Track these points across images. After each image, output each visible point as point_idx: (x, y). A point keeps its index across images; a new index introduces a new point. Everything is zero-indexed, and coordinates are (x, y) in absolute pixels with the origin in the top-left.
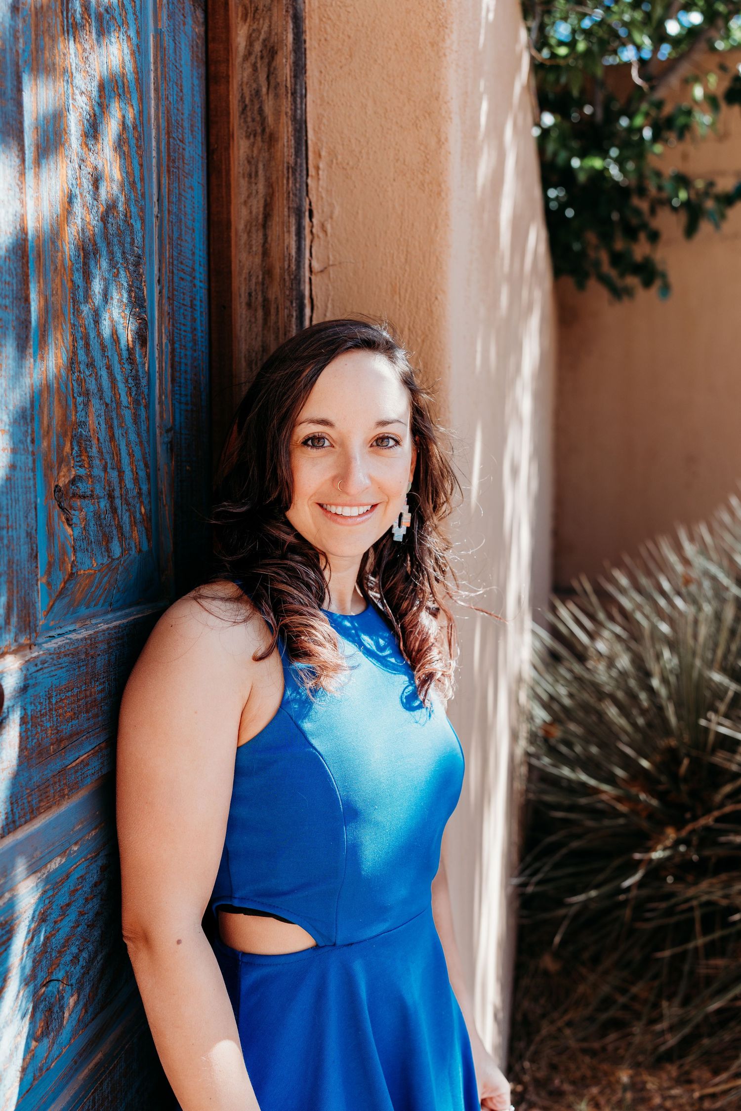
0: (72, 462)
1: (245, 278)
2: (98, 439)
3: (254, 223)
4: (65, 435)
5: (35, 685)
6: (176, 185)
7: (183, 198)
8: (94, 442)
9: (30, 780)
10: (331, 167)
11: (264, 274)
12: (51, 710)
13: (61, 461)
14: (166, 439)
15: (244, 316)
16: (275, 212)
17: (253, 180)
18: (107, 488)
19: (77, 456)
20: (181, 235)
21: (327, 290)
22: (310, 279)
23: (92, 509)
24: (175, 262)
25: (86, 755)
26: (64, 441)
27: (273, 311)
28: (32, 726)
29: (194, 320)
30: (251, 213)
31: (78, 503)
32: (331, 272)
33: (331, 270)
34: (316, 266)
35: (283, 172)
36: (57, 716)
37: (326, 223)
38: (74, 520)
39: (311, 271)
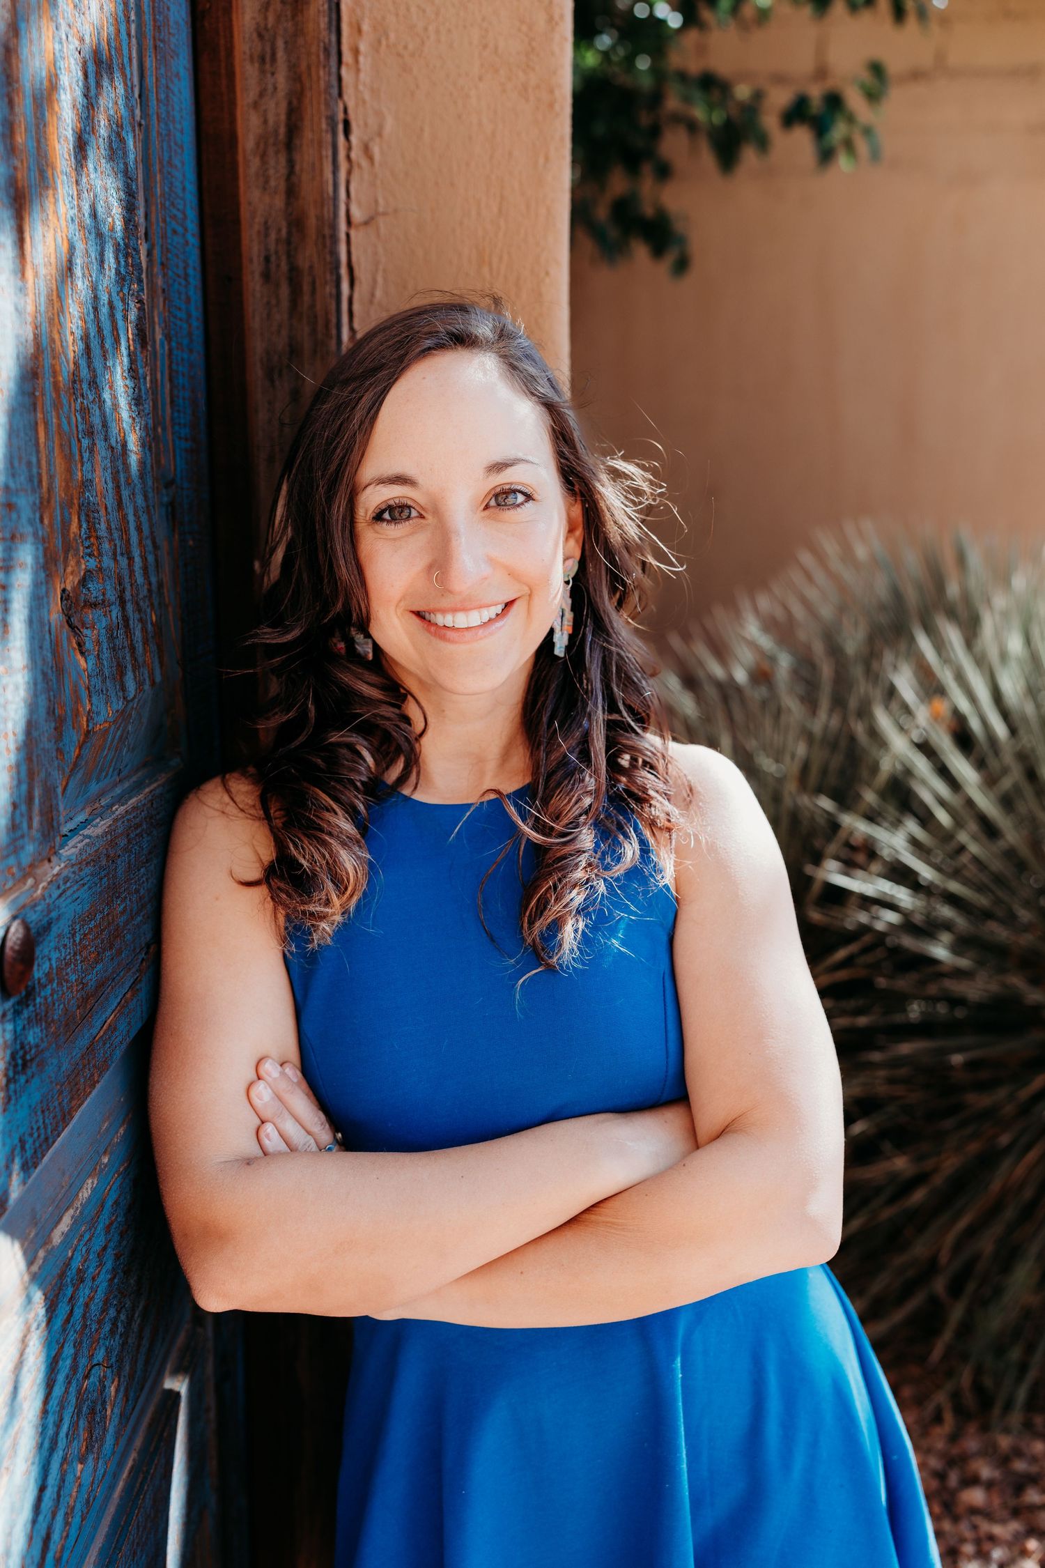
0: (81, 548)
1: (259, 232)
2: (106, 508)
3: (271, 141)
4: (70, 504)
5: (58, 918)
6: (162, 71)
7: (171, 95)
8: (102, 512)
9: (60, 1068)
10: (377, 51)
11: (289, 225)
12: (75, 954)
13: (67, 547)
14: (165, 499)
15: (258, 295)
16: (307, 123)
17: (268, 66)
18: (118, 587)
19: (86, 539)
20: (170, 157)
21: (375, 253)
22: (348, 235)
23: (104, 625)
24: (167, 203)
25: (113, 1016)
26: (70, 514)
27: (306, 288)
28: (58, 984)
29: (188, 300)
30: (265, 122)
31: (90, 615)
32: (382, 225)
33: (381, 221)
34: (357, 214)
35: (318, 56)
36: (81, 962)
37: (371, 145)
38: (87, 645)
39: (349, 222)
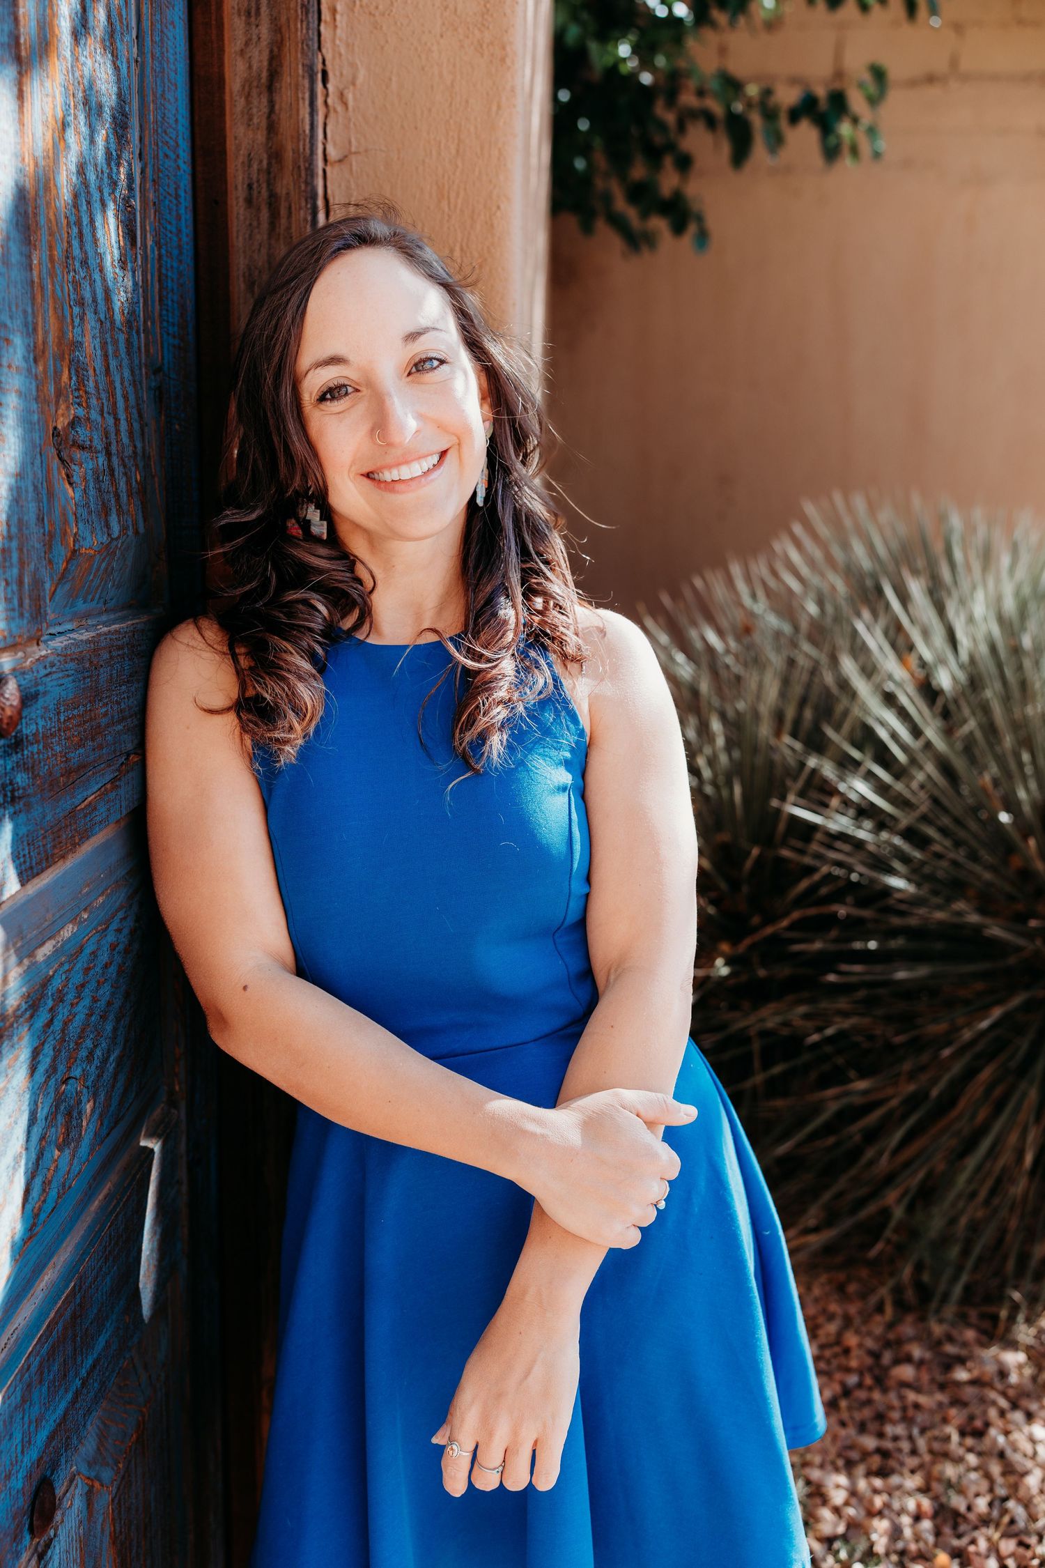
0: (71, 396)
1: (243, 163)
2: (95, 370)
3: (255, 84)
4: (62, 358)
5: (45, 693)
6: (158, 17)
7: (165, 39)
8: (91, 372)
9: (44, 818)
10: (353, 11)
11: (269, 157)
12: (59, 730)
13: (59, 393)
14: (153, 384)
15: (242, 218)
16: (286, 69)
17: (253, 19)
18: (104, 439)
19: (75, 390)
20: (164, 91)
21: (348, 188)
22: (324, 171)
23: (91, 467)
24: (160, 130)
25: (93, 796)
26: (62, 366)
27: (283, 212)
28: (44, 747)
29: (179, 218)
30: (250, 67)
31: (78, 455)
32: (354, 163)
33: (353, 159)
34: (333, 153)
35: (296, 11)
36: (65, 739)
37: (346, 92)
38: (75, 478)
39: (325, 160)
